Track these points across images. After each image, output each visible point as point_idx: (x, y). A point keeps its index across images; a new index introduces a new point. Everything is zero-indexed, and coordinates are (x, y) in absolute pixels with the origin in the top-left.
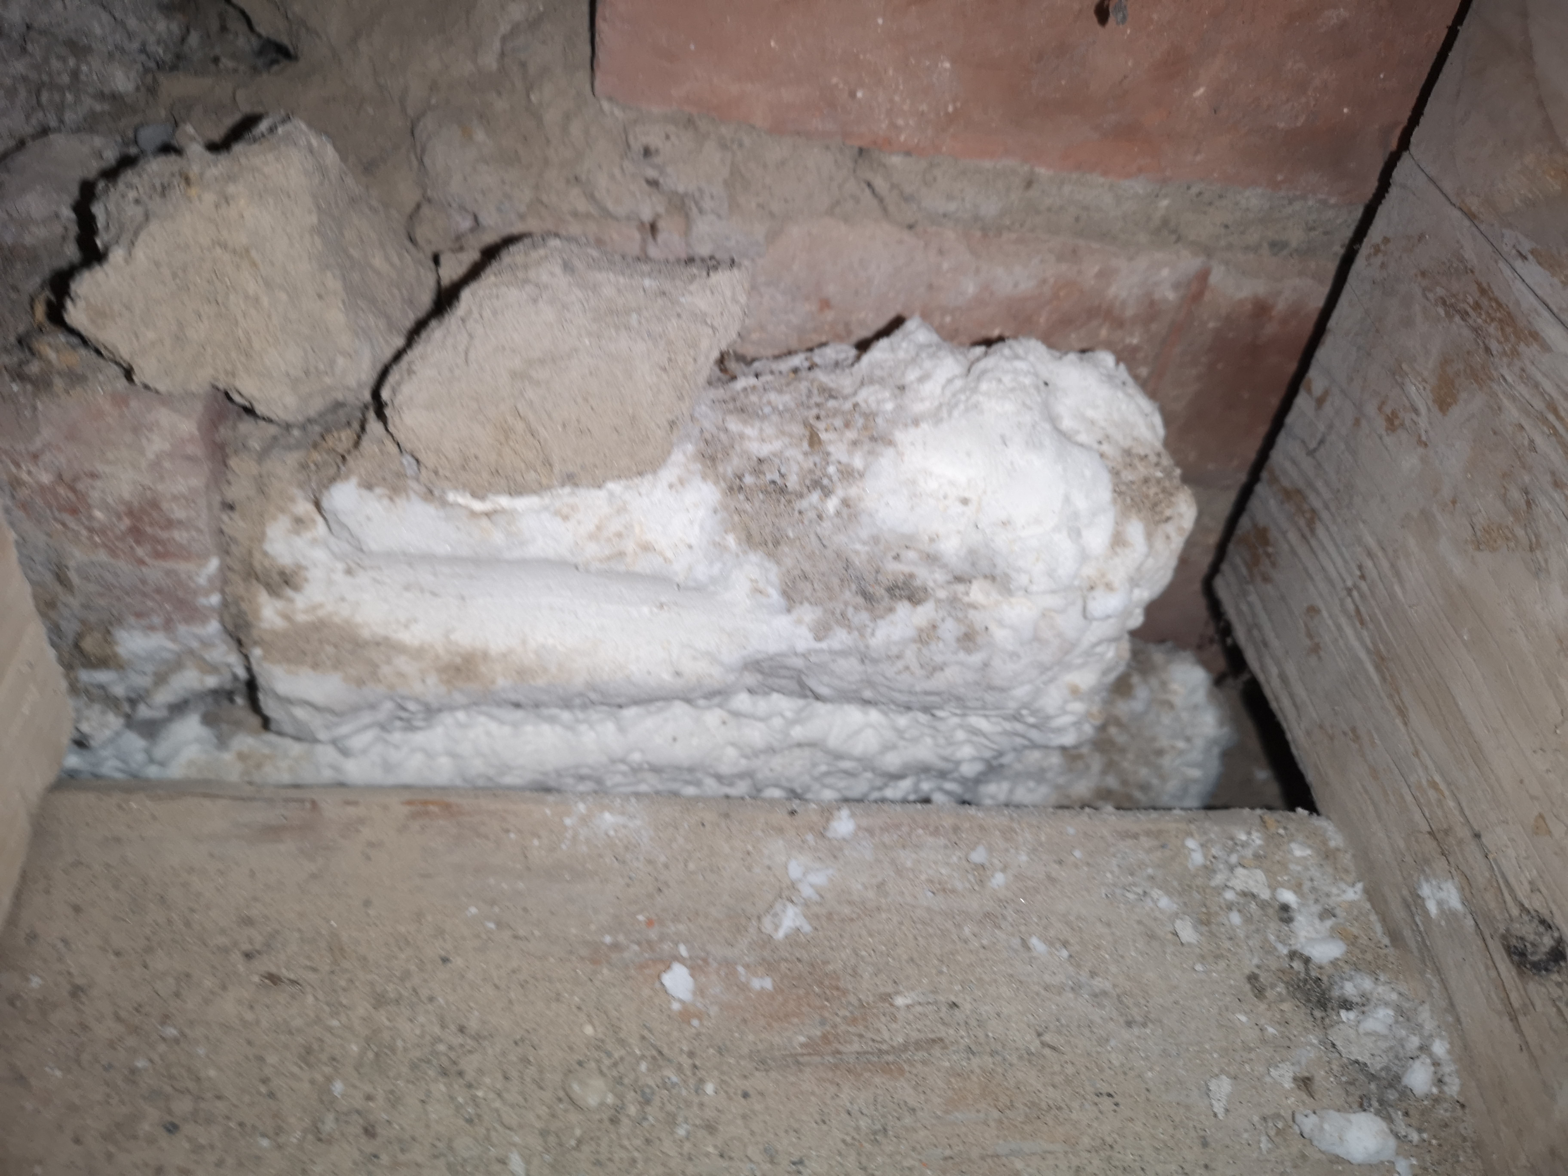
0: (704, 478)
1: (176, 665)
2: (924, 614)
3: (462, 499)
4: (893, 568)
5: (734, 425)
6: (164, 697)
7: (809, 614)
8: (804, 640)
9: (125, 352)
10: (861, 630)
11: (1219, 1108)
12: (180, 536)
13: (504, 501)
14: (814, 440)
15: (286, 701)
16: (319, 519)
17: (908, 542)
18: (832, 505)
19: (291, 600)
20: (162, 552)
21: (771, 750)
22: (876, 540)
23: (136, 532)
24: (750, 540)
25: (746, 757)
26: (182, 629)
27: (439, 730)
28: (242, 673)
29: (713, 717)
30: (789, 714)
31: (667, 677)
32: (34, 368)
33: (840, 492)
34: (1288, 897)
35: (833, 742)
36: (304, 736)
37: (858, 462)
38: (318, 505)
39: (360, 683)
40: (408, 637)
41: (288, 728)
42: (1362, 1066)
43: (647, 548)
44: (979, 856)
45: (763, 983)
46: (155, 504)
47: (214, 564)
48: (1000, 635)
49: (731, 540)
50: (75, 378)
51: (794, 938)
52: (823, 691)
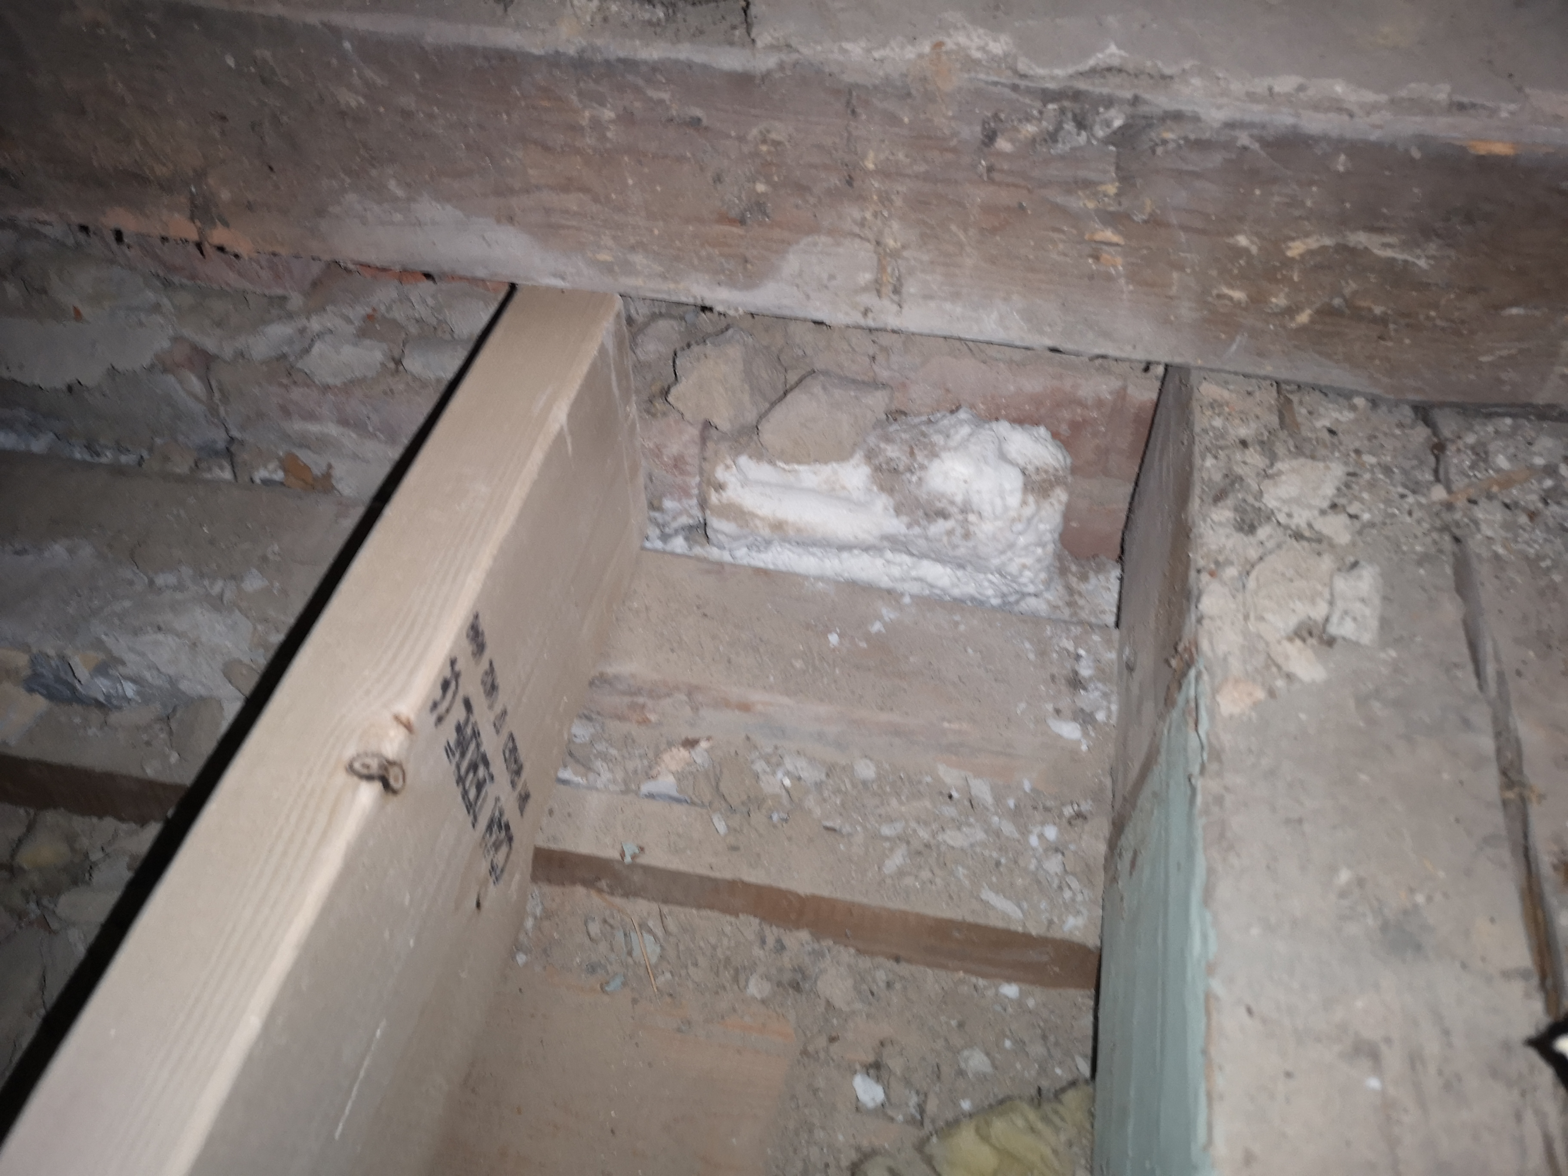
0: (866, 464)
1: (680, 514)
2: (949, 524)
3: (781, 464)
4: (939, 505)
5: (882, 445)
6: (675, 525)
7: (905, 519)
8: (903, 529)
9: (681, 409)
10: (924, 528)
11: (1019, 712)
12: (688, 468)
13: (796, 467)
14: (912, 454)
15: (716, 531)
16: (734, 466)
17: (943, 495)
18: (914, 479)
19: (721, 495)
20: (683, 472)
21: (903, 580)
22: (929, 494)
23: (676, 466)
24: (882, 488)
25: (892, 581)
26: (684, 501)
27: (770, 554)
28: (702, 521)
29: (879, 562)
30: (910, 565)
31: (852, 539)
32: (653, 410)
33: (918, 473)
34: (1082, 652)
35: (930, 579)
36: (721, 547)
37: (926, 463)
38: (734, 462)
39: (741, 527)
40: (760, 513)
41: (715, 541)
42: (1082, 710)
43: (844, 488)
44: (957, 618)
45: (863, 645)
46: (683, 457)
47: (698, 479)
48: (980, 535)
49: (875, 488)
50: (664, 414)
51: (879, 633)
52: (915, 552)
